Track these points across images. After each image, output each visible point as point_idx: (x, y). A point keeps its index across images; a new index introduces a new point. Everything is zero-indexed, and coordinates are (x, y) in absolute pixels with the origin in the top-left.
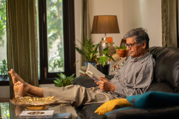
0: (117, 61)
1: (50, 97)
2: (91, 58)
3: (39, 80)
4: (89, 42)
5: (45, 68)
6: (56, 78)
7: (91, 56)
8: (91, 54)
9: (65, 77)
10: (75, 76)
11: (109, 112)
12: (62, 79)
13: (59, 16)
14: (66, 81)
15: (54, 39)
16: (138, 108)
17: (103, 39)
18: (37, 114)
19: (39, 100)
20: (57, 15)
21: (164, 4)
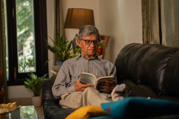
1: (11, 103)
2: (64, 57)
3: (8, 81)
4: (62, 39)
5: (15, 68)
6: (26, 79)
7: (64, 54)
8: (63, 52)
9: (37, 78)
10: (48, 76)
12: (33, 80)
14: (37, 82)
15: (27, 36)
17: (77, 35)
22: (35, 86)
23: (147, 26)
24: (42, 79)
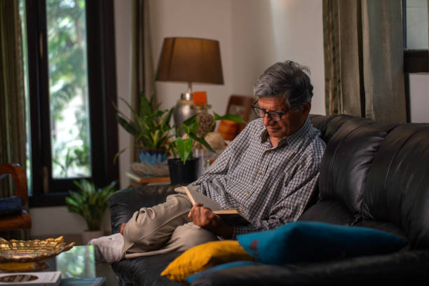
0: (217, 149)
1: (52, 239)
2: (155, 142)
3: (30, 198)
4: (150, 104)
5: (45, 169)
6: (71, 192)
7: (155, 138)
8: (154, 133)
9: (94, 190)
10: (117, 187)
11: (196, 273)
12: (85, 195)
13: (77, 42)
14: (95, 199)
15: (67, 97)
16: (267, 263)
17: (183, 97)
18: (20, 281)
19: (26, 246)
20: (74, 38)
21: (328, 10)
22: (91, 208)
23: (335, 78)
24: (105, 193)
